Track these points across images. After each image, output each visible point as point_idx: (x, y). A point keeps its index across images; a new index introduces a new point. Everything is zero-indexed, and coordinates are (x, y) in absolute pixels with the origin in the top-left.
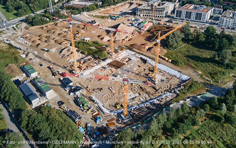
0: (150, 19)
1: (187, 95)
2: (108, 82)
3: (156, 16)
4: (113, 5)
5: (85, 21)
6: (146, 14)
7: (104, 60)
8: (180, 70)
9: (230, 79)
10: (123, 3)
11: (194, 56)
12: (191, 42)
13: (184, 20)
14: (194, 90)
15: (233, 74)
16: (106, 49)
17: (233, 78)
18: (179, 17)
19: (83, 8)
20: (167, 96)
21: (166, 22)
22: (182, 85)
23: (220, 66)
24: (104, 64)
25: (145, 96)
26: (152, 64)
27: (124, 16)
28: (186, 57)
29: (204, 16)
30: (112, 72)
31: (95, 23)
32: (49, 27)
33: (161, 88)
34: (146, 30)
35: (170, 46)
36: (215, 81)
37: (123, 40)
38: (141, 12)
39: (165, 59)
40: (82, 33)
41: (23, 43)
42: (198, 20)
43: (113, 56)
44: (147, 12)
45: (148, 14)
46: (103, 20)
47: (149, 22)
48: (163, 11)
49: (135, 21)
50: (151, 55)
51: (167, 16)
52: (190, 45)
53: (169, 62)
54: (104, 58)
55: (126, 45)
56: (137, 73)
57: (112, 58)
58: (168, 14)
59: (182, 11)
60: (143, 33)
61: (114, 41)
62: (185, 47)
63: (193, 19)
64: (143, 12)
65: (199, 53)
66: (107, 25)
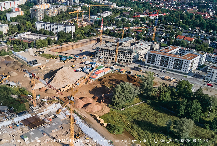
0: (112, 63)
3: (121, 60)
4: (73, 41)
5: (25, 60)
6: (108, 56)
7: (20, 114)
10: (88, 40)
11: (144, 121)
12: (149, 101)
13: (157, 67)
16: (30, 99)
18: (152, 63)
19: (30, 43)
21: (132, 69)
24: (18, 119)
26: (80, 126)
27: (79, 57)
28: (132, 122)
29: (186, 65)
30: (23, 132)
31: (37, 63)
34: (97, 78)
35: (116, 103)
37: (59, 89)
38: (102, 54)
39: (98, 122)
40: (13, 76)
43: (34, 111)
45: (111, 56)
46: (49, 61)
47: (108, 67)
48: (131, 53)
49: (90, 65)
50: (85, 113)
51: (137, 61)
52: (147, 105)
53: (104, 126)
54: (22, 111)
55: (58, 96)
56: (54, 137)
57: (32, 113)
58: (140, 58)
59: (156, 56)
60: (91, 82)
61: (46, 90)
62: (138, 108)
63: (171, 68)
64: (104, 53)
65: (154, 118)
66: (51, 67)
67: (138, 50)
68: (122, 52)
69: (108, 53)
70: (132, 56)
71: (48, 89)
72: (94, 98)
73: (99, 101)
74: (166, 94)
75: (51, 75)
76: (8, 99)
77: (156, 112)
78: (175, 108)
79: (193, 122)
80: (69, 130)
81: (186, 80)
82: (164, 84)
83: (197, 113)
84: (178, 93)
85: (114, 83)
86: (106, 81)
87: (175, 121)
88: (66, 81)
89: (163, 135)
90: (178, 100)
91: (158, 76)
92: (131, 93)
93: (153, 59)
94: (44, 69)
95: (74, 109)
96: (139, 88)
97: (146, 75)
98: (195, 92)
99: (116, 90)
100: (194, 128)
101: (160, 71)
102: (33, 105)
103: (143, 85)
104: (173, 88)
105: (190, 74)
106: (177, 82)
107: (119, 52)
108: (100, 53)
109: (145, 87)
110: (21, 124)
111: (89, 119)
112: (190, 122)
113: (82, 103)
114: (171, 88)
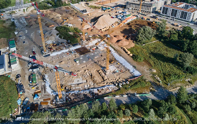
0: (137, 13)
1: (128, 91)
2: (66, 65)
3: (144, 11)
5: (79, 10)
6: (134, 8)
7: (74, 45)
8: (136, 65)
9: (183, 84)
11: (158, 53)
12: (162, 40)
13: (169, 17)
14: (137, 87)
15: (189, 79)
17: (188, 83)
18: (165, 14)
20: (108, 88)
21: (151, 17)
22: (129, 80)
23: (180, 69)
24: (73, 48)
25: (91, 83)
26: (114, 55)
27: (115, 8)
28: (150, 54)
29: (189, 16)
30: (76, 57)
31: (86, 12)
32: (48, 12)
33: (109, 80)
34: (126, 23)
35: (139, 41)
36: (165, 83)
37: (100, 29)
38: (130, 6)
39: (127, 53)
40: (70, 20)
41: (23, 22)
42: (182, 19)
43: (83, 43)
44: (136, 6)
45: (137, 8)
46: (94, 10)
47: (134, 15)
48: (151, 6)
49: (122, 14)
50: (117, 47)
51: (155, 12)
52: (161, 43)
53: (130, 56)
54: (75, 43)
55: (100, 34)
56: (96, 61)
57: (82, 45)
58: (157, 10)
59: (169, 9)
60: (122, 25)
61: (92, 30)
62: (155, 44)
63: (179, 17)
64: (132, 6)
65: (166, 52)
66: (96, 14)
67: (156, 4)
68: (145, 5)
69: (135, 6)
70: (152, 8)
71: (93, 29)
72: (124, 36)
73: (127, 38)
74: (175, 35)
75: (95, 20)
76: (67, 35)
77: (167, 48)
78: (181, 45)
79: (193, 56)
80: (106, 57)
81: (189, 26)
82: (173, 28)
83: (196, 49)
84: (183, 35)
85: (138, 26)
86: (133, 25)
87: (181, 55)
88: (105, 24)
89: (171, 64)
90: (183, 40)
91: (169, 22)
92: (150, 34)
93: (166, 11)
94: (91, 16)
95: (110, 43)
96: (156, 30)
97: (161, 22)
98: (195, 35)
99: (140, 31)
100: (193, 60)
101: (171, 19)
102: (83, 40)
103: (158, 28)
104: (180, 31)
105: (192, 22)
106: (183, 27)
107: (143, 6)
108: (129, 6)
109: (160, 30)
110: (74, 52)
111: (120, 50)
112: (191, 56)
113: (115, 39)
114: (178, 31)
